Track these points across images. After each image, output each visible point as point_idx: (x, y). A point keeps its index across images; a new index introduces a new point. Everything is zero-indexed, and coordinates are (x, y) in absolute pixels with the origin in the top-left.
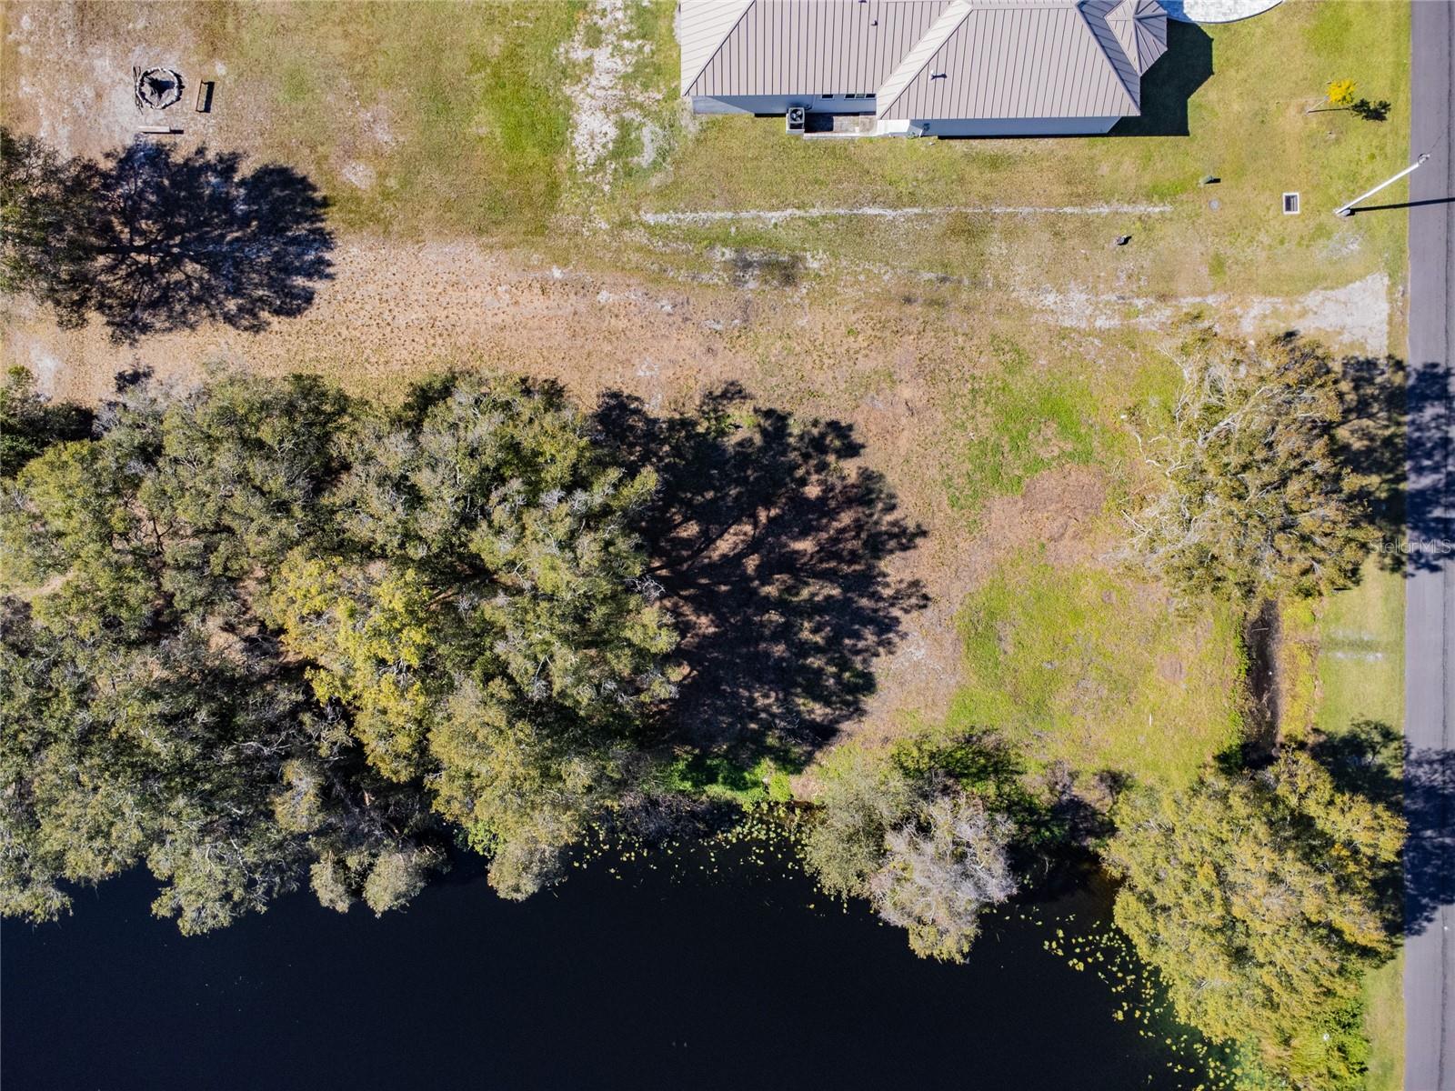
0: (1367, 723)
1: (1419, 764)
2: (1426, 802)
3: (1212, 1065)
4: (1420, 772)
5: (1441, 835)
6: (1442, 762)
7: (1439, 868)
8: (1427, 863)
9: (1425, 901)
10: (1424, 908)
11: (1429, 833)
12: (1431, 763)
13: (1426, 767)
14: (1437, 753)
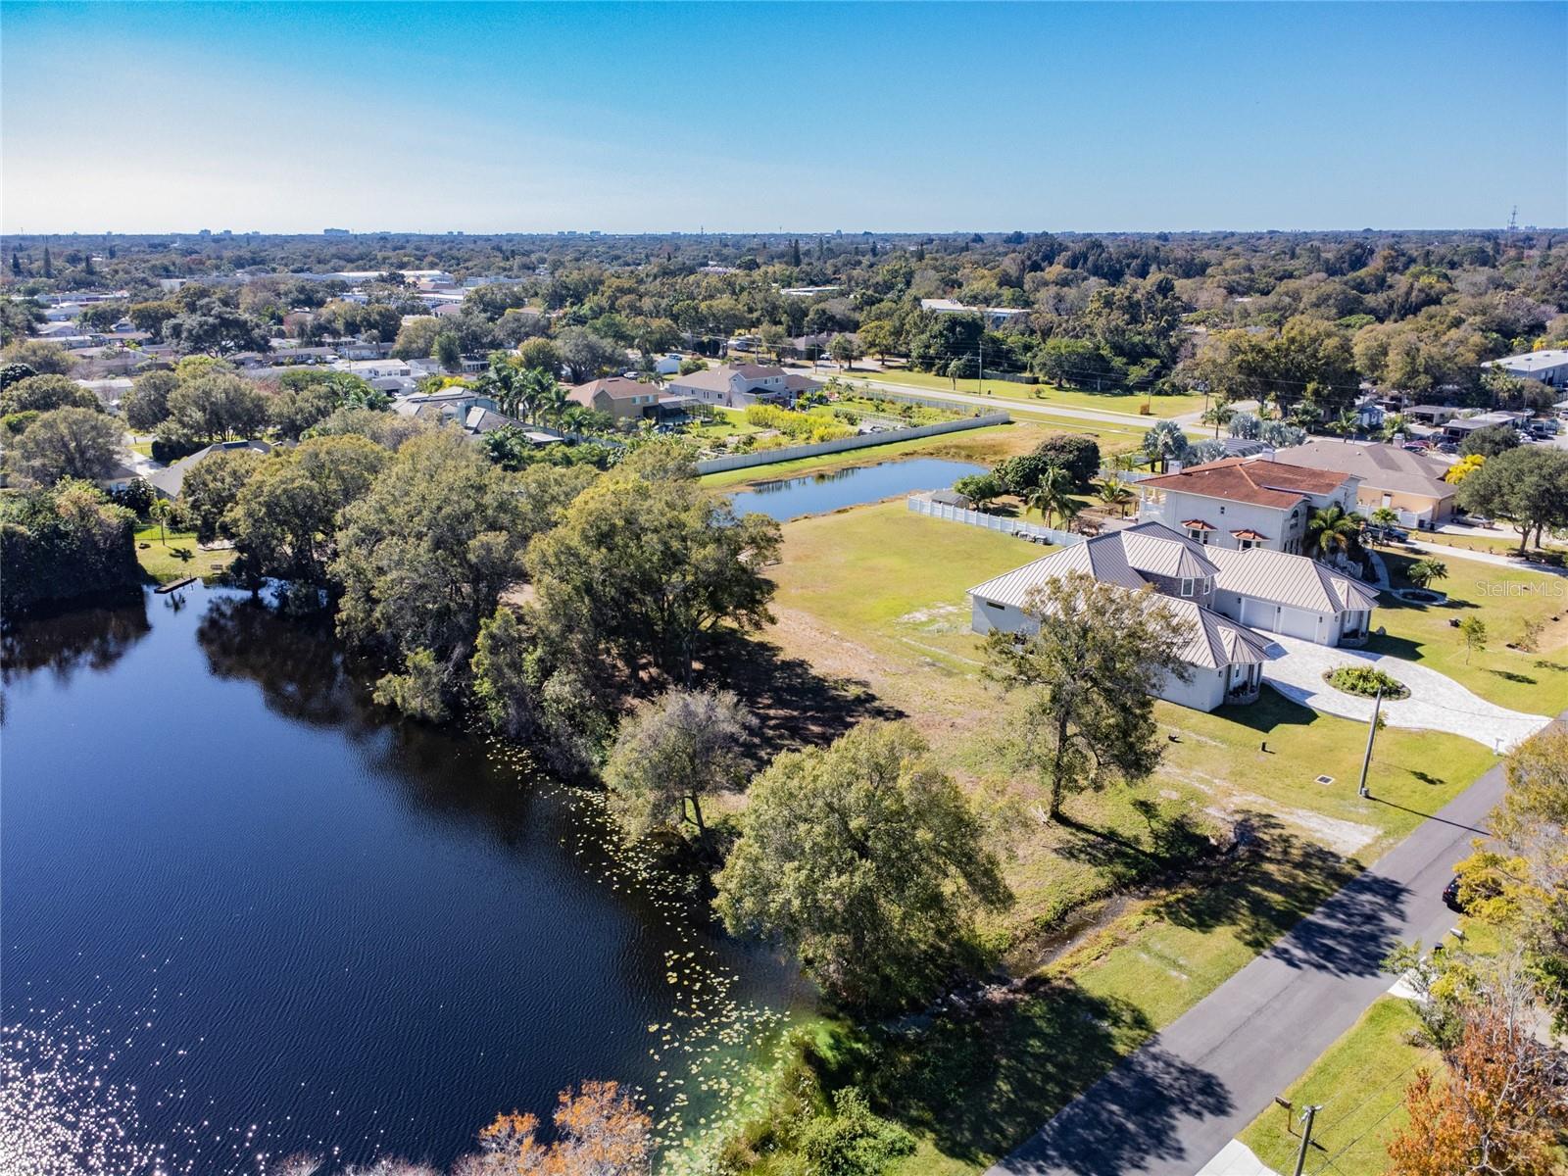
0: (1128, 1005)
1: (1155, 1058)
2: (1135, 1085)
3: (673, 1119)
4: (1150, 1064)
5: (1127, 1117)
6: (1182, 1071)
7: (1098, 1140)
8: (1087, 1126)
9: (1052, 1153)
10: (1046, 1158)
11: (1114, 1108)
12: (1169, 1064)
13: (1161, 1064)
14: (1183, 1063)
